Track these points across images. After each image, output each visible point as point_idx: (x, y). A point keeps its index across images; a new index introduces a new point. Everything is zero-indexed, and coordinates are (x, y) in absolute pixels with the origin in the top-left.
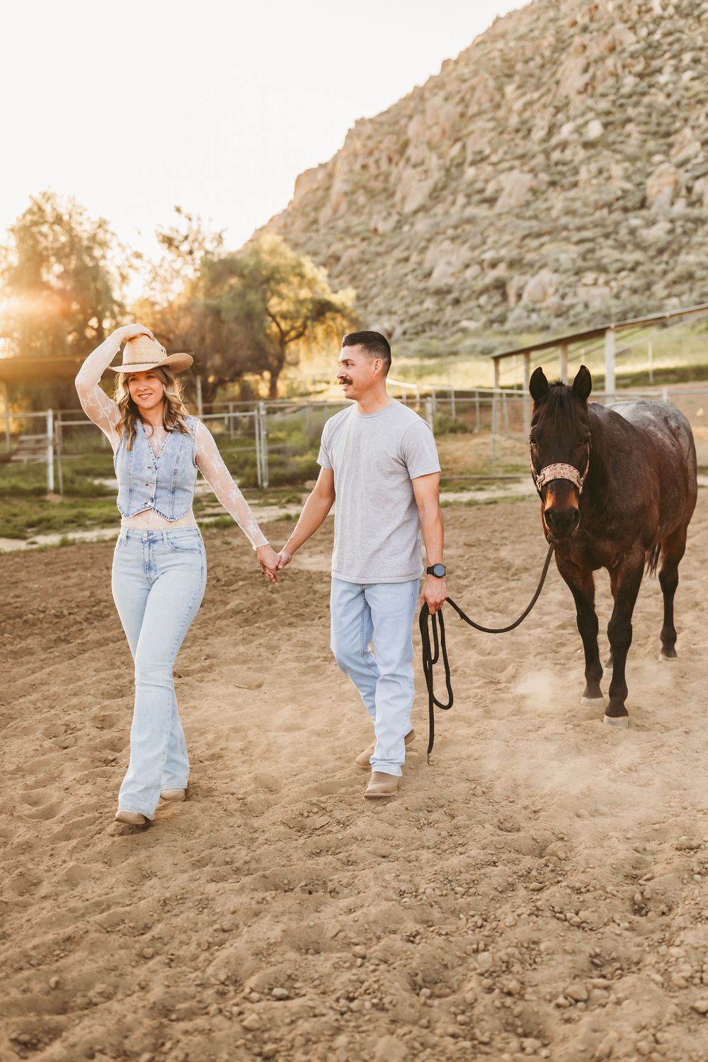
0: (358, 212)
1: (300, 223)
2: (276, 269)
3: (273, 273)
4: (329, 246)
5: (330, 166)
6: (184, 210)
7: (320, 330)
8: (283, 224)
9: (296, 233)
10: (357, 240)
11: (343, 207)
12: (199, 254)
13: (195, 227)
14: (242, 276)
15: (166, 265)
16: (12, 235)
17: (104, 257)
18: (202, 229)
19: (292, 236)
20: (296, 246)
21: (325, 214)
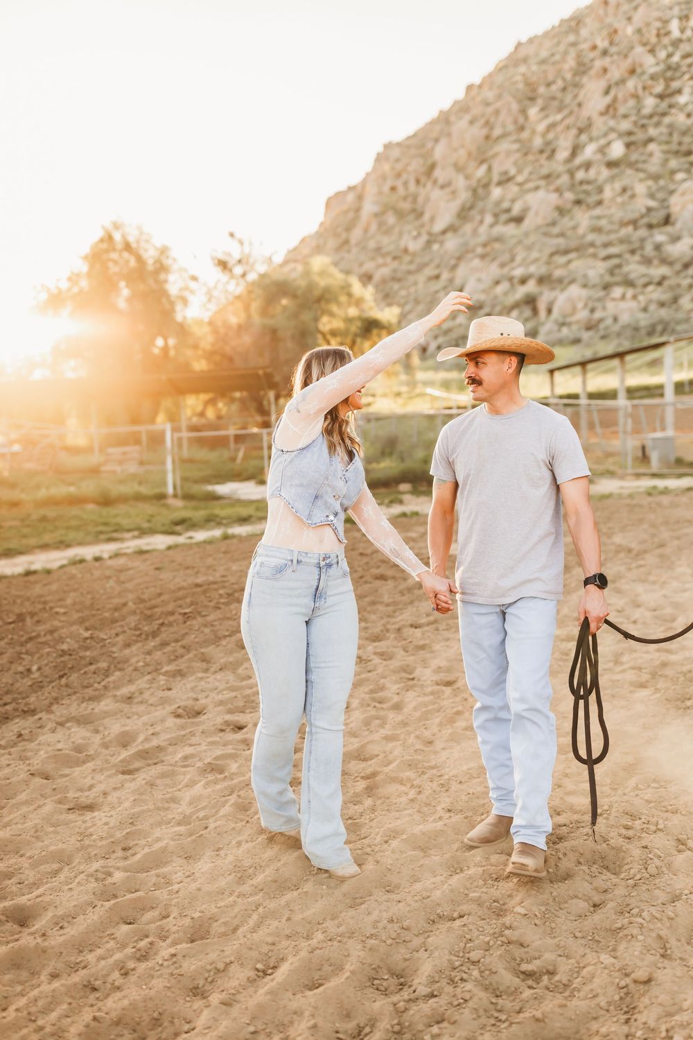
0: (388, 232)
1: (332, 243)
2: (326, 291)
3: (323, 294)
4: (361, 265)
5: (359, 189)
6: (237, 235)
8: (316, 245)
10: (388, 259)
11: (374, 227)
12: (252, 277)
13: (247, 252)
15: (220, 287)
16: (84, 261)
17: (168, 283)
18: (253, 252)
21: (356, 234)
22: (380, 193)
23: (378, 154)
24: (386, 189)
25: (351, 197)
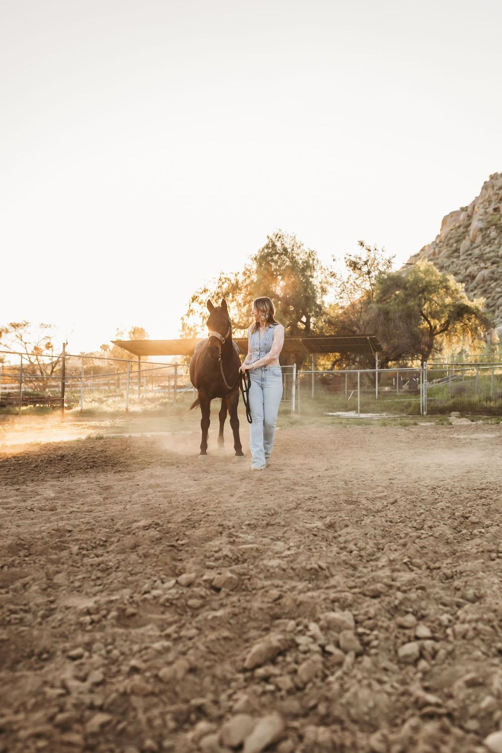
0: (489, 243)
1: (445, 251)
2: (428, 284)
3: (426, 286)
4: (467, 268)
5: (470, 210)
6: (366, 244)
7: (458, 326)
8: (432, 253)
9: (442, 259)
10: (489, 264)
11: (479, 239)
12: (374, 274)
13: (372, 256)
14: (405, 288)
15: (352, 281)
16: (255, 261)
17: (312, 277)
18: (377, 257)
19: (439, 261)
20: (441, 268)
21: (465, 244)
22: (486, 213)
23: (485, 183)
24: (490, 210)
25: (463, 216)
